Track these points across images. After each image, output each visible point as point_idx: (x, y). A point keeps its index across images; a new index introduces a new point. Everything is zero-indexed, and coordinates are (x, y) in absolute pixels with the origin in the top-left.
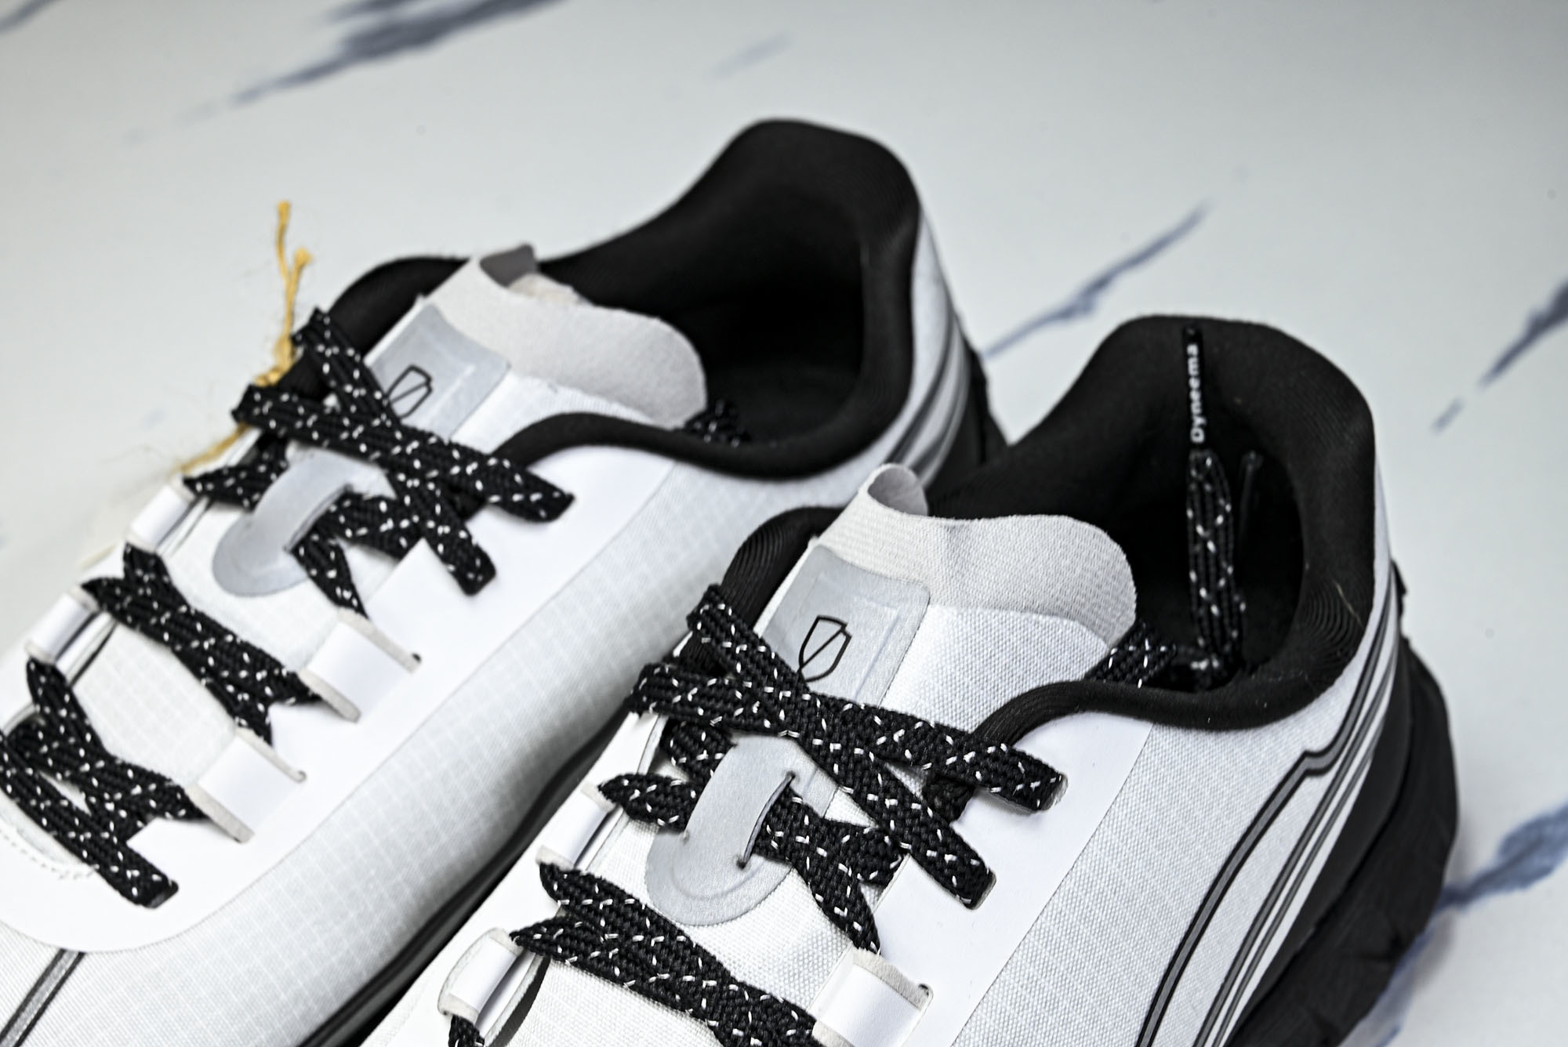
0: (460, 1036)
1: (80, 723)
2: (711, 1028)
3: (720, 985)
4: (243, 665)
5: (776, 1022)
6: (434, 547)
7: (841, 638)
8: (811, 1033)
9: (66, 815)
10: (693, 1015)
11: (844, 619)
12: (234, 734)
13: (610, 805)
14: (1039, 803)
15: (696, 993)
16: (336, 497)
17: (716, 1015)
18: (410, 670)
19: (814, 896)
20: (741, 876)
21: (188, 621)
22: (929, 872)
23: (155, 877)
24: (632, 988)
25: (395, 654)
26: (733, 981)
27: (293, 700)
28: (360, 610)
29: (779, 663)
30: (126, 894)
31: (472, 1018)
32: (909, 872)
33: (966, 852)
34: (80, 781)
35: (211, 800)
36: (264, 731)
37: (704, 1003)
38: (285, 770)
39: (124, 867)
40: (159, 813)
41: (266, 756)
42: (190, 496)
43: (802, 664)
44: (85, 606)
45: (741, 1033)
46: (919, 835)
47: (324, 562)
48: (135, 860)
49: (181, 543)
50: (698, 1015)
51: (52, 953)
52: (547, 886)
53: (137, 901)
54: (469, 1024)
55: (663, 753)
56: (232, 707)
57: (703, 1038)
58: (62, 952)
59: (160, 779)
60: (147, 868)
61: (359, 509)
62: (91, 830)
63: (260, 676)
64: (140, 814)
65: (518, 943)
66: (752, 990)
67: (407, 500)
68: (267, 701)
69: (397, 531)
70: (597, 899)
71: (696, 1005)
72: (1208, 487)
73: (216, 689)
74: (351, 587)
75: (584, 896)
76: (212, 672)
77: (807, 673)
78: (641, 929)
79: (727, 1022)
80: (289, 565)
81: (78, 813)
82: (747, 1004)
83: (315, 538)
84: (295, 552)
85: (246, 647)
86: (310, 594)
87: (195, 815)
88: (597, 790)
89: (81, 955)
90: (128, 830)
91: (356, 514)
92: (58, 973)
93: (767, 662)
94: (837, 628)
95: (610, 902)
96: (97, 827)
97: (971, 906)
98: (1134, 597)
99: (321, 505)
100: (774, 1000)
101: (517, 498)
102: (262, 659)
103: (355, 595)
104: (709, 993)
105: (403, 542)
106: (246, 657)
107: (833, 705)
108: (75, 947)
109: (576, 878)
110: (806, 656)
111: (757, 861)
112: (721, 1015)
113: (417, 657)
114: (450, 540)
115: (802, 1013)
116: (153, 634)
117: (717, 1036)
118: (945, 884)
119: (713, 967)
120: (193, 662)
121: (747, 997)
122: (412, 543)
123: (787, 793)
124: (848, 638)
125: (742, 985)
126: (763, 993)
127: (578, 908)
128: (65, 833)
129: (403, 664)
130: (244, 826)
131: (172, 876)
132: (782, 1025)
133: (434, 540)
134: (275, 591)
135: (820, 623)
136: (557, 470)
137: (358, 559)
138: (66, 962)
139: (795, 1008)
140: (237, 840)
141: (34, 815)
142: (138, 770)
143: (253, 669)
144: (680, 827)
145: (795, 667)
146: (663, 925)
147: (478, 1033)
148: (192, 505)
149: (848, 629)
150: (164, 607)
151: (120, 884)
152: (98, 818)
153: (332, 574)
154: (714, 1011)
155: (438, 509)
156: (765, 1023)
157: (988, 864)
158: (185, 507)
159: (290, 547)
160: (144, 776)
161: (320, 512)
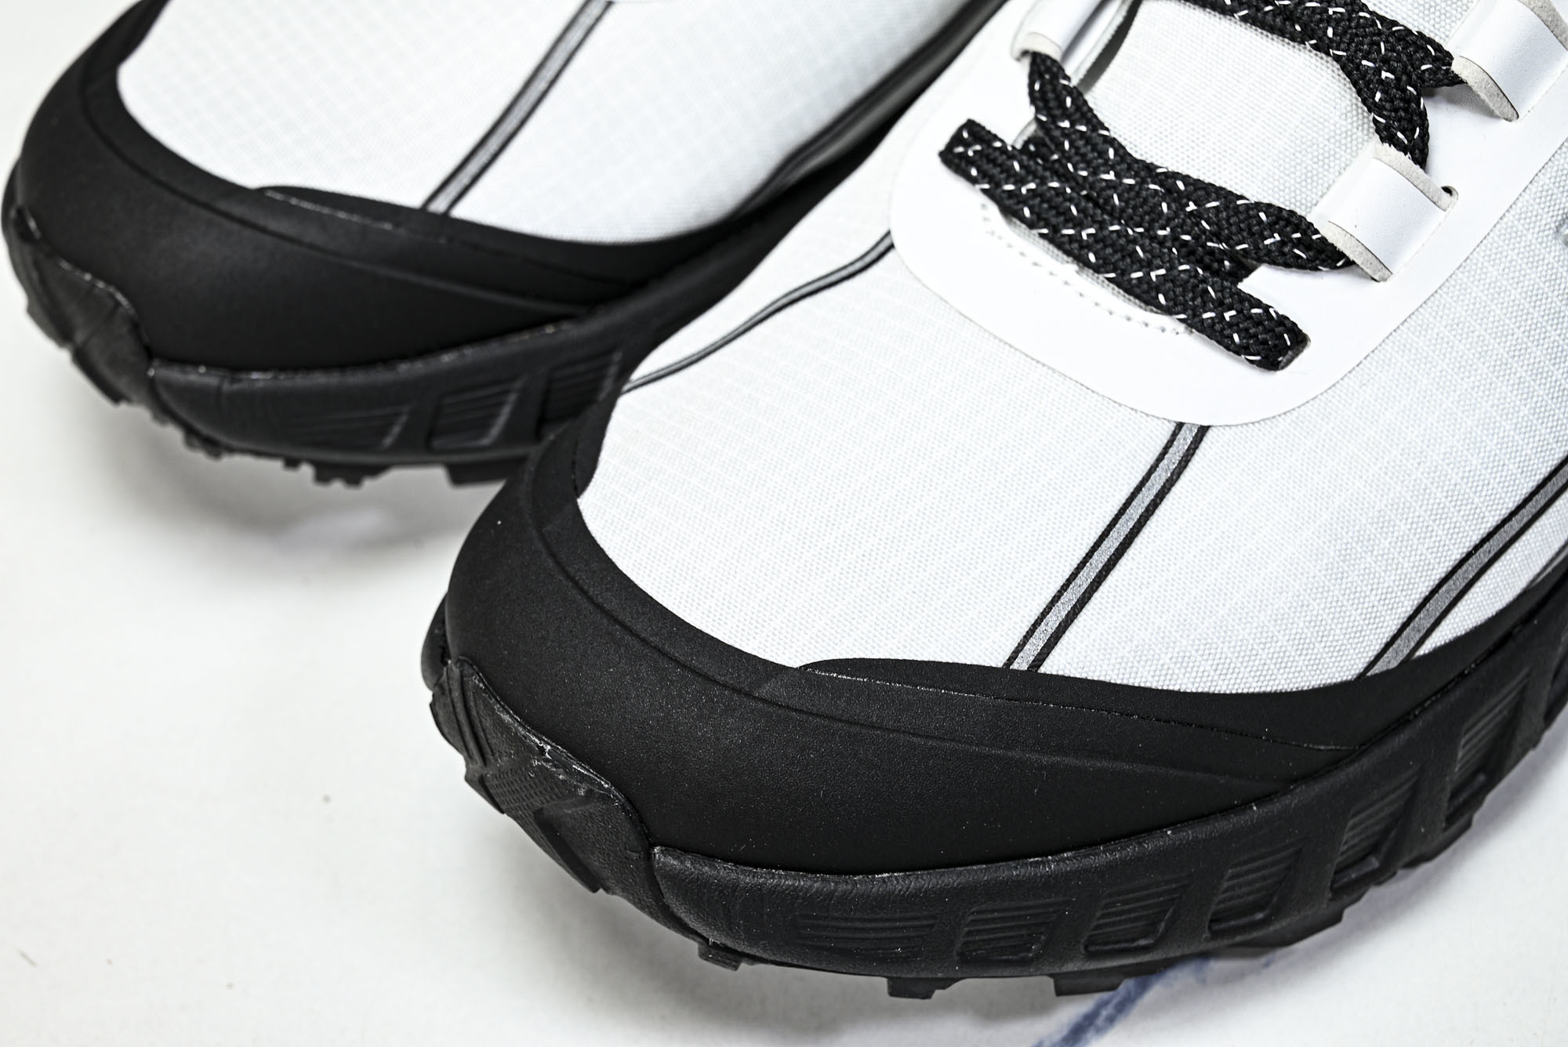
0: (1041, 77)
2: (1337, 59)
3: (1349, 13)
5: (1410, 56)
8: (1448, 70)
10: (1315, 47)
15: (1321, 21)
17: (1343, 46)
24: (1244, 19)
26: (1364, 8)
31: (1056, 55)
37: (1330, 32)
45: (1371, 64)
50: (1322, 47)
54: (1054, 61)
57: (1324, 74)
66: (1383, 19)
71: (1320, 33)
79: (1355, 52)
82: (1379, 33)
100: (1408, 32)
104: (1335, 21)
112: (1349, 44)
115: (1438, 48)
117: (1343, 68)
121: (1380, 26)
125: (1371, 13)
126: (1395, 23)
132: (1417, 59)
139: (1431, 42)
147: (1063, 70)
154: (1341, 41)
156: (1399, 54)
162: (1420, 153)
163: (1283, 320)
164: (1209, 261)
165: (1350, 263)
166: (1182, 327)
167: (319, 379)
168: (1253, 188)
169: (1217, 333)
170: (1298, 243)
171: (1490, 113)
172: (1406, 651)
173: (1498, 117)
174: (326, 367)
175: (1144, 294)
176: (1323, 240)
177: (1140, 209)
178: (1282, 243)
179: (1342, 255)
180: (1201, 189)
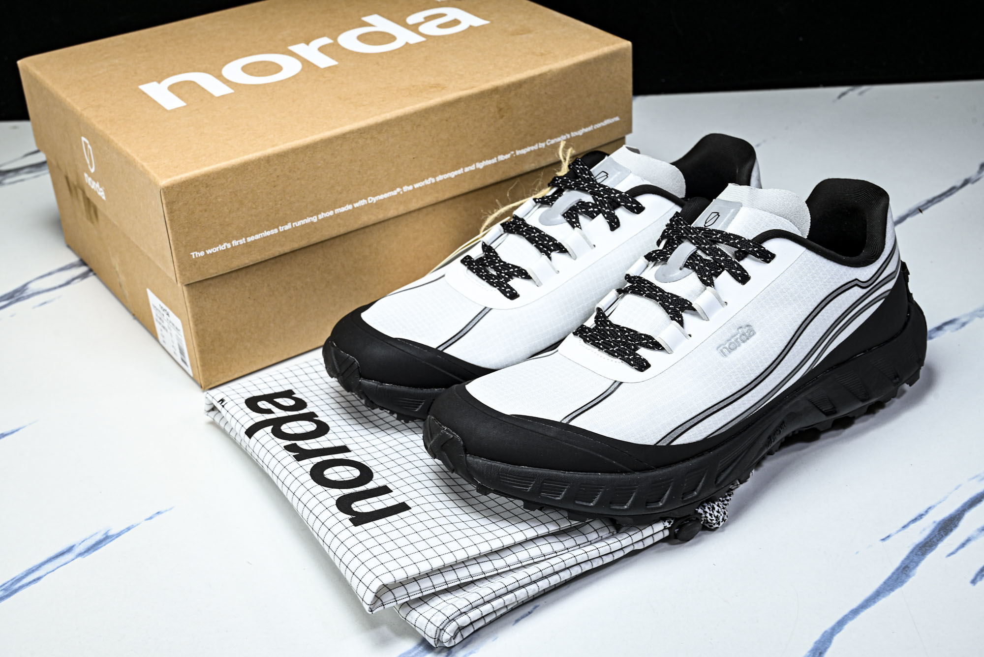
1: (496, 256)
4: (546, 240)
6: (604, 215)
7: (717, 216)
9: (490, 276)
11: (719, 211)
12: (541, 256)
14: (767, 261)
16: (577, 202)
18: (592, 248)
19: (697, 275)
20: (680, 272)
21: (531, 229)
22: (732, 276)
23: (514, 292)
25: (589, 243)
27: (558, 251)
28: (581, 228)
30: (505, 295)
32: (725, 275)
33: (743, 270)
34: (496, 269)
35: (533, 272)
36: (550, 258)
38: (554, 269)
39: (506, 288)
40: (517, 276)
41: (549, 264)
42: (534, 203)
43: (706, 223)
44: (500, 230)
46: (730, 265)
47: (572, 217)
48: (509, 287)
49: (530, 216)
51: (483, 308)
53: (508, 297)
56: (541, 251)
58: (486, 308)
59: (518, 267)
60: (512, 289)
61: (583, 205)
62: (497, 279)
63: (550, 243)
64: (511, 276)
65: (618, 291)
67: (598, 203)
68: (552, 250)
69: (593, 211)
73: (537, 247)
74: (579, 223)
76: (536, 242)
80: (561, 218)
81: (494, 275)
83: (569, 211)
84: (563, 215)
85: (547, 236)
86: (567, 226)
87: (528, 278)
89: (491, 309)
90: (507, 280)
91: (582, 206)
92: (484, 313)
94: (717, 214)
96: (499, 278)
97: (743, 285)
99: (572, 203)
100: (683, 299)
101: (629, 205)
102: (551, 239)
103: (580, 225)
105: (595, 214)
106: (547, 238)
108: (489, 306)
109: (634, 278)
110: (707, 221)
111: (684, 269)
113: (594, 246)
114: (608, 213)
115: (690, 303)
116: (520, 234)
118: (737, 280)
120: (531, 240)
122: (597, 214)
123: (693, 254)
124: (719, 216)
126: (680, 297)
128: (489, 280)
129: (590, 246)
130: (540, 282)
131: (518, 293)
132: (683, 304)
133: (604, 213)
134: (556, 225)
135: (712, 215)
136: (642, 199)
137: (581, 218)
138: (486, 310)
139: (689, 301)
140: (537, 286)
141: (481, 277)
142: (512, 265)
143: (548, 241)
148: (534, 207)
149: (720, 213)
150: (525, 226)
151: (504, 293)
152: (499, 277)
153: (574, 220)
155: (606, 205)
157: (749, 274)
158: (532, 207)
159: (562, 214)
160: (514, 267)
161: (572, 205)
162: (681, 323)
163: (644, 360)
164: (629, 346)
165: (663, 349)
166: (620, 361)
167: (403, 388)
168: (641, 330)
169: (628, 361)
170: (650, 343)
171: (702, 318)
172: (668, 442)
173: (704, 320)
174: (405, 385)
175: (612, 354)
176: (656, 341)
177: (614, 334)
178: (647, 343)
179: (661, 346)
180: (629, 330)
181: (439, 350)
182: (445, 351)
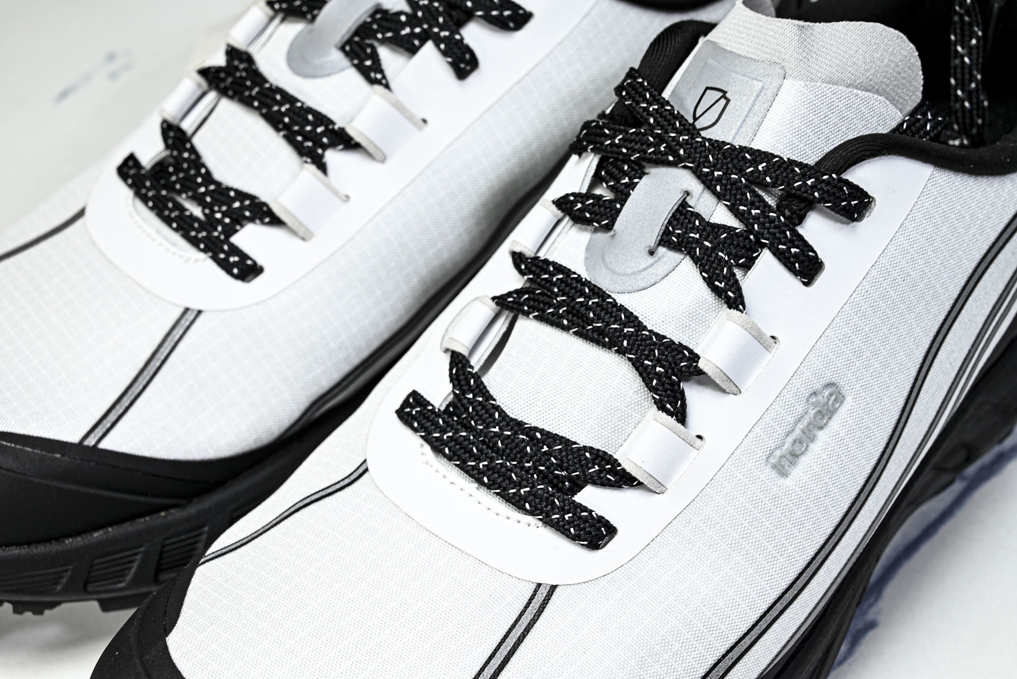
0: (457, 365)
1: (197, 162)
2: (630, 359)
3: (637, 331)
4: (308, 123)
5: (674, 357)
6: (437, 46)
7: (723, 101)
8: (697, 365)
9: (189, 220)
10: (617, 351)
11: (725, 89)
12: (302, 168)
13: (560, 214)
14: (856, 216)
15: (619, 336)
16: (371, 12)
17: (633, 351)
18: (420, 129)
19: (701, 274)
20: (651, 260)
21: (270, 94)
22: (780, 260)
23: (249, 262)
24: (575, 333)
25: (410, 118)
26: (645, 328)
27: (341, 147)
28: (387, 86)
29: (680, 117)
30: (229, 272)
31: (465, 352)
32: (766, 260)
33: (806, 246)
34: (199, 199)
35: (287, 211)
36: (322, 167)
37: (625, 343)
38: (336, 193)
39: (228, 254)
40: (252, 220)
41: (323, 183)
42: (270, 12)
43: (695, 119)
44: (199, 85)
45: (650, 363)
46: (774, 234)
47: (363, 55)
48: (235, 250)
49: (264, 45)
50: (621, 352)
51: (180, 311)
52: (517, 266)
53: (237, 277)
54: (464, 356)
55: (597, 179)
56: (300, 150)
57: (623, 367)
58: (187, 310)
59: (252, 198)
60: (244, 256)
61: (387, 20)
62: (205, 230)
63: (319, 130)
64: (238, 220)
65: (497, 304)
66: (657, 335)
67: (420, 14)
68: (325, 147)
69: (412, 35)
70: (552, 275)
71: (619, 344)
72: (967, 19)
73: (290, 139)
74: (381, 71)
75: (542, 273)
76: (287, 127)
77: (699, 124)
78: (582, 294)
79: (641, 355)
80: (338, 57)
81: (197, 219)
82: (655, 344)
83: (356, 39)
84: (342, 49)
85: (310, 110)
86: (352, 76)
87: (276, 221)
88: (552, 203)
89: (200, 312)
90: (230, 231)
91: (384, 24)
92: (185, 323)
93: (671, 117)
94: (721, 94)
95: (561, 276)
96: (210, 229)
97: (806, 284)
98: (922, 82)
99: (361, 17)
100: (672, 342)
101: (494, 13)
102: (321, 119)
103: (384, 77)
104: (628, 336)
105: (417, 42)
106: (310, 117)
107: (718, 146)
108: (195, 306)
109: (537, 262)
110: (698, 114)
111: (662, 250)
112: (637, 351)
113: (425, 121)
114: (448, 40)
115: (691, 352)
116: (247, 102)
117: (633, 365)
118: (790, 268)
119: (632, 319)
120: (274, 121)
121: (655, 340)
122: (423, 42)
123: (684, 205)
124: (728, 101)
125: (650, 331)
126: (665, 337)
127: (539, 280)
128: (188, 232)
129: (415, 124)
130: (308, 230)
131: (260, 262)
132: (678, 359)
133: (437, 41)
134: (329, 75)
135: (708, 91)
137: (385, 54)
138: (190, 316)
139: (686, 348)
140: (303, 239)
141: (168, 221)
142: (237, 192)
143: (315, 125)
144: (609, 228)
145: (691, 121)
146: (597, 291)
147: (469, 362)
148: (272, 19)
149: (728, 95)
150: (255, 84)
151: (226, 266)
152: (210, 223)
153: (368, 63)
154: (632, 349)
155: (441, 20)
156: (666, 357)
157: (820, 256)
158: (266, 20)
159: (340, 45)
160: (241, 195)
161: (360, 22)
162: (681, 416)
163: (601, 519)
164: (556, 482)
165: (640, 484)
166: (540, 524)
168: (582, 437)
169: (560, 528)
170: (609, 472)
171: (723, 391)
173: (728, 393)
175: (517, 502)
176: (623, 470)
177: (513, 450)
178: (600, 471)
179: (635, 479)
180: (551, 438)
181: (88, 447)
182: (103, 445)
